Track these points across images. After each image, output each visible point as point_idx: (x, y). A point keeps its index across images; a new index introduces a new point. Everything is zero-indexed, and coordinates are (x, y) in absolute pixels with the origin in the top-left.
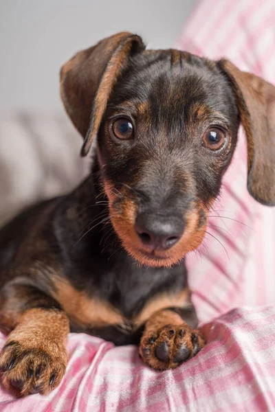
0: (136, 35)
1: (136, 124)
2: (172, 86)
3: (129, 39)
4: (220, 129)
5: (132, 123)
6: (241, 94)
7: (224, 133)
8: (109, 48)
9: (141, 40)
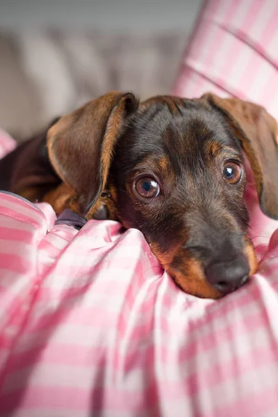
0: (129, 93)
1: (161, 180)
2: (181, 134)
3: (123, 99)
4: (235, 163)
5: (155, 181)
6: (238, 124)
7: (238, 165)
8: (102, 110)
9: (134, 97)
